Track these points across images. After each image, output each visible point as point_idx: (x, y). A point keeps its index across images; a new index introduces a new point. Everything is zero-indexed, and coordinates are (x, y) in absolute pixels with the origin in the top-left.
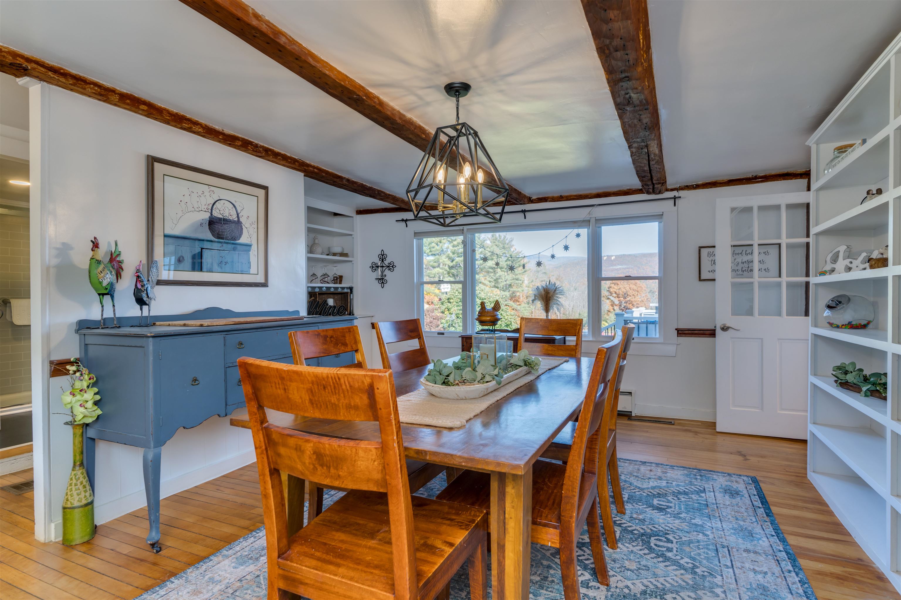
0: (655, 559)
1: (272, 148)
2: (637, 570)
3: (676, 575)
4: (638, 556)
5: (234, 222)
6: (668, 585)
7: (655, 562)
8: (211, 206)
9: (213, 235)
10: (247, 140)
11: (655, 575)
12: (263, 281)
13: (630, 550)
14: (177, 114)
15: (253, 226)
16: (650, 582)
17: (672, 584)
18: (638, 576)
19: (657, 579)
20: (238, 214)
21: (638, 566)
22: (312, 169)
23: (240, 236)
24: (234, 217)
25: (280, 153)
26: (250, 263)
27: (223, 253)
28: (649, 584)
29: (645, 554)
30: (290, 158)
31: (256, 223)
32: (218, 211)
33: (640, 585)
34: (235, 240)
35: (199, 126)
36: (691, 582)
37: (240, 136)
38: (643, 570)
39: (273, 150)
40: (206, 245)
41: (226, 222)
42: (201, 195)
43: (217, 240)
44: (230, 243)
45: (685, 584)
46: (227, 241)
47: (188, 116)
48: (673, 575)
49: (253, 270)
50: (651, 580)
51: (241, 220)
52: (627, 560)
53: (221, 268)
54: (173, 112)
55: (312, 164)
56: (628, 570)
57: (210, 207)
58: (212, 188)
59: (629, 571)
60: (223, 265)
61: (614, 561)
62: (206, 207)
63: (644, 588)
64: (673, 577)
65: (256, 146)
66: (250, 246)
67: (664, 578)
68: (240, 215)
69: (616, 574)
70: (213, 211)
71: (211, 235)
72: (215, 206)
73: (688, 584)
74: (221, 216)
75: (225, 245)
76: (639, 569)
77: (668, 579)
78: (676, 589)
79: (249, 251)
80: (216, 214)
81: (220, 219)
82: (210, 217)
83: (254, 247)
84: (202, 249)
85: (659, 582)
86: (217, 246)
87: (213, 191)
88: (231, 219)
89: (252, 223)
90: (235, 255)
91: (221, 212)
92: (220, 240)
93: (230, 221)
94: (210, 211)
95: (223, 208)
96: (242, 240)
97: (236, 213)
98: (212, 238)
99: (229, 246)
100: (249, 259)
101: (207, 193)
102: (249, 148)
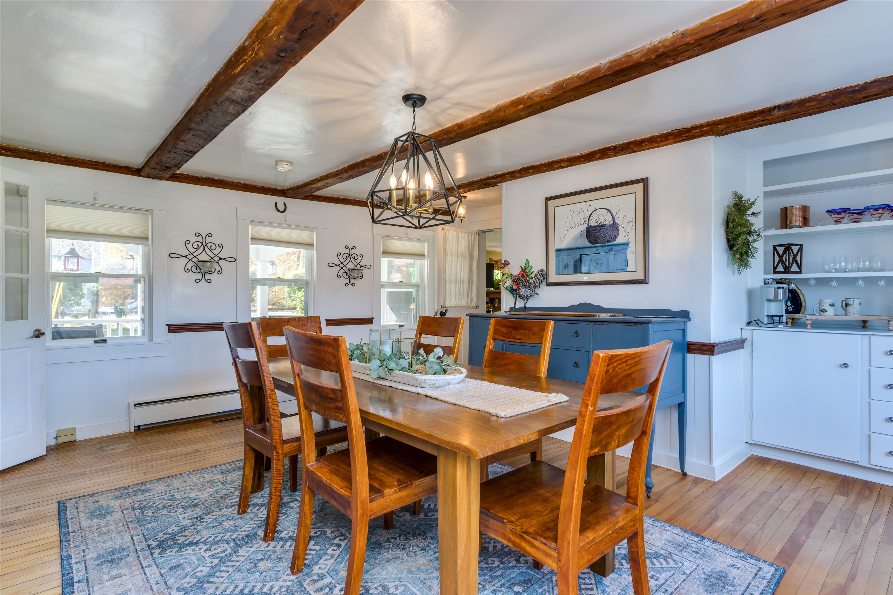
0: (251, 587)
1: (634, 140)
2: (255, 564)
3: (222, 583)
4: (268, 579)
5: (610, 225)
6: (223, 568)
7: (249, 584)
8: (588, 218)
9: (590, 242)
10: (605, 148)
11: (238, 570)
12: (641, 277)
13: (280, 580)
14: (547, 163)
15: (631, 223)
16: (238, 561)
17: (220, 571)
18: (251, 559)
19: (235, 567)
20: (613, 217)
21: (258, 568)
22: (698, 131)
23: (616, 237)
24: (610, 221)
25: (645, 139)
26: (627, 261)
27: (599, 256)
28: (238, 559)
29: (264, 586)
31: (634, 221)
32: (594, 220)
33: (243, 554)
34: (611, 241)
35: (563, 162)
36: (206, 585)
38: (251, 568)
39: (636, 140)
40: (586, 251)
41: (601, 228)
42: (581, 212)
43: (593, 245)
44: (605, 246)
45: (211, 580)
46: (603, 244)
47: (554, 159)
48: (225, 582)
49: (631, 266)
50: (238, 564)
51: (617, 221)
52: (273, 568)
53: (598, 269)
54: (545, 163)
56: (262, 559)
57: (587, 220)
58: (589, 203)
59: (260, 558)
60: (599, 267)
61: (280, 558)
62: (583, 221)
63: (238, 554)
64: (224, 579)
65: (615, 148)
66: (628, 244)
67: (230, 573)
68: (615, 218)
69: (267, 549)
70: (590, 221)
71: (588, 242)
72: (591, 217)
73: (208, 582)
74: (596, 224)
75: (600, 248)
76: (255, 567)
77: (226, 575)
78: (214, 570)
79: (627, 249)
80: (592, 223)
81: (596, 227)
82: (587, 228)
83: (632, 246)
84: (581, 255)
85: (231, 566)
86: (594, 250)
87: (590, 205)
88: (606, 223)
89: (629, 221)
90: (611, 255)
91: (597, 221)
92: (596, 245)
93: (605, 226)
94: (587, 223)
95: (598, 216)
96: (619, 241)
97: (611, 217)
98: (589, 245)
99: (605, 248)
100: (626, 257)
101: (585, 209)
102: (609, 153)
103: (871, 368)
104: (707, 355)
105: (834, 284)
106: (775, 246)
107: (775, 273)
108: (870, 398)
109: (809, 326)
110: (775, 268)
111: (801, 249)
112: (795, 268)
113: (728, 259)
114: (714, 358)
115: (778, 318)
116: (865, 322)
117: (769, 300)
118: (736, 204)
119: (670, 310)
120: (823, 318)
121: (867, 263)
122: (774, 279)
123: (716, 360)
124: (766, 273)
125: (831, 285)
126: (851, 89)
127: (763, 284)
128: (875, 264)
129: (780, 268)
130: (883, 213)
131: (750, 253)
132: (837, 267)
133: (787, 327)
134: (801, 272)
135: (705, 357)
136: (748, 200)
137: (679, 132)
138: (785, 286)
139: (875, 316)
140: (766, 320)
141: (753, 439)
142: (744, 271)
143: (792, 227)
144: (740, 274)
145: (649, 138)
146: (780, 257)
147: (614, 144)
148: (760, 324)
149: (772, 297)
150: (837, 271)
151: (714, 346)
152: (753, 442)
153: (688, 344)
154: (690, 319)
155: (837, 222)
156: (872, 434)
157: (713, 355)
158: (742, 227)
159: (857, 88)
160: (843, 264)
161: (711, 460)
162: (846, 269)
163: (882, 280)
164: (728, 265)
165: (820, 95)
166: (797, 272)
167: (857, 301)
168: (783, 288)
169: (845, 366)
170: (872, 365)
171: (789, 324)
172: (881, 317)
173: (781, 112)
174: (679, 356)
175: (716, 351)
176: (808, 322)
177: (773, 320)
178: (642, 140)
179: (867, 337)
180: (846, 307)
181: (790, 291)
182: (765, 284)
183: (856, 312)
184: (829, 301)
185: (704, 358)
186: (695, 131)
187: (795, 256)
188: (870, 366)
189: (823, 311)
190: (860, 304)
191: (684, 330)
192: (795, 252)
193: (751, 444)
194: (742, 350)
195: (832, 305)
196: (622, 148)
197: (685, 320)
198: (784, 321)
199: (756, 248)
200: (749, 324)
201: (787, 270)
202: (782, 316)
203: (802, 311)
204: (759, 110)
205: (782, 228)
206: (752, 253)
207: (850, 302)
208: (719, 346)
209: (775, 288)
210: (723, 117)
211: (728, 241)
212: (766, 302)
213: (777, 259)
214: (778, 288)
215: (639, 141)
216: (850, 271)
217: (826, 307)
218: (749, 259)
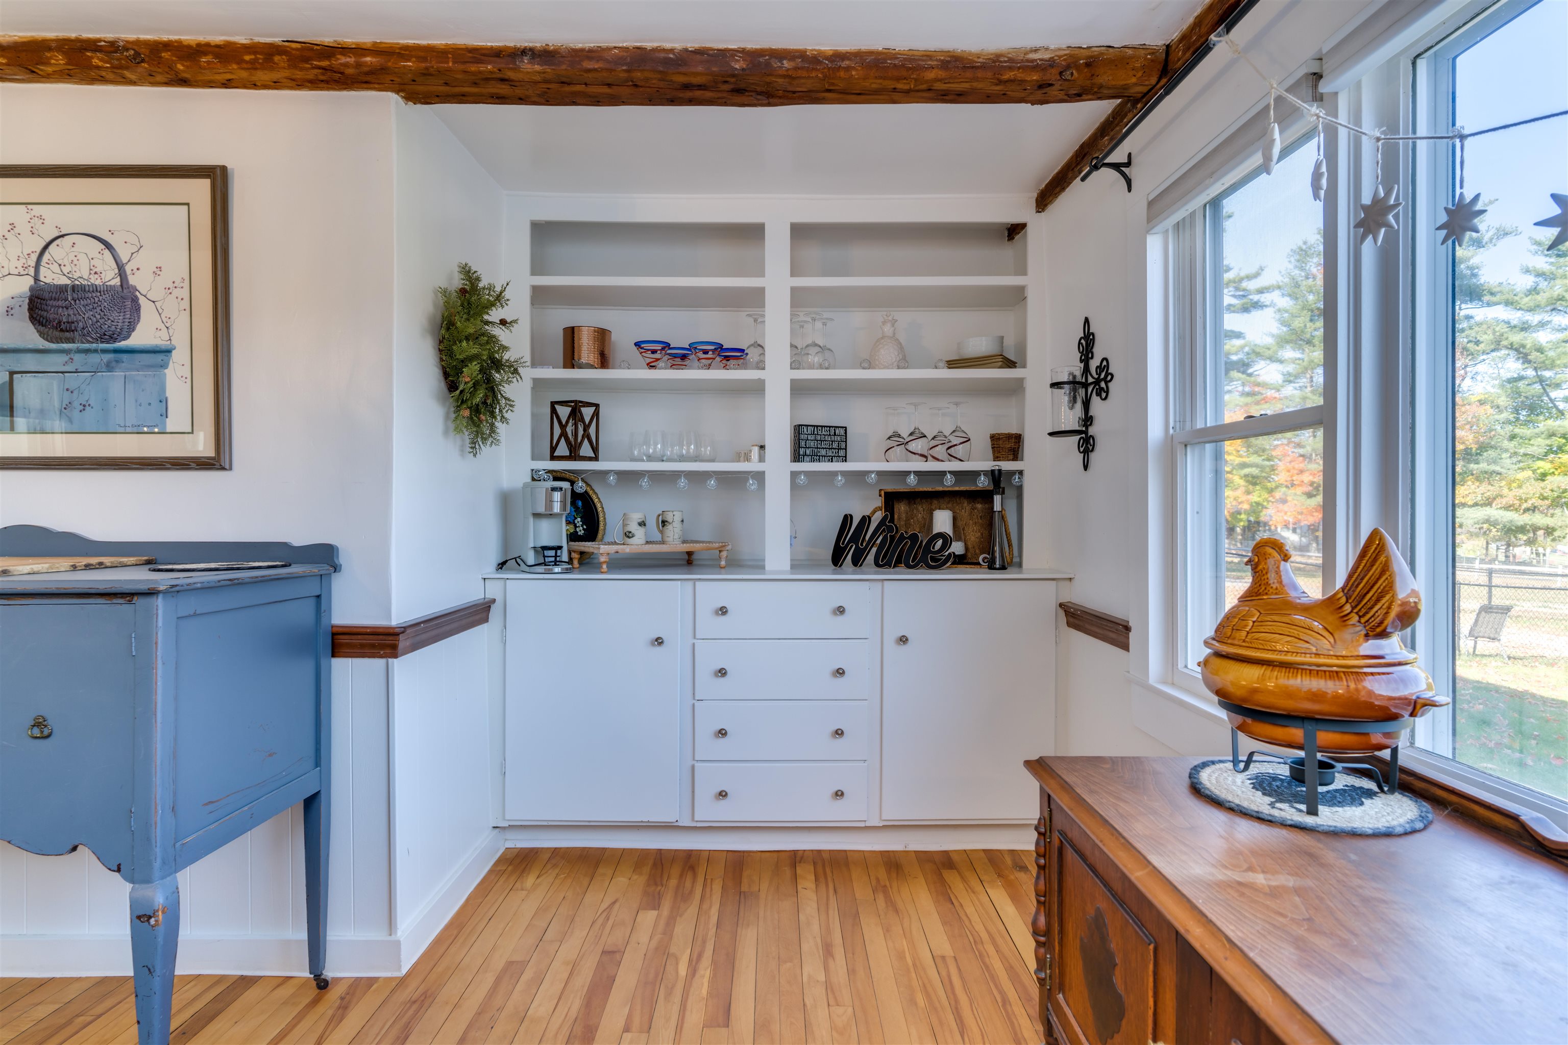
5: (109, 289)
8: (34, 257)
9: (41, 334)
10: (78, 40)
12: (208, 451)
15: (176, 292)
20: (121, 268)
22: (351, 60)
23: (131, 327)
24: (109, 276)
25: (208, 45)
26: (164, 401)
27: (75, 380)
30: (252, 48)
31: (186, 285)
32: (55, 268)
34: (113, 339)
37: (51, 35)
39: (179, 42)
40: (29, 362)
41: (83, 295)
42: (8, 235)
43: (53, 346)
44: (96, 351)
46: (86, 346)
49: (177, 419)
51: (132, 280)
53: (71, 421)
55: (349, 39)
57: (32, 262)
58: (37, 210)
60: (76, 414)
62: (19, 264)
65: (113, 47)
66: (168, 351)
68: (128, 269)
70: (42, 270)
71: (36, 335)
72: (46, 255)
74: (64, 281)
75: (78, 357)
79: (164, 366)
80: (51, 276)
81: (62, 289)
82: (32, 289)
83: (180, 356)
84: (12, 373)
86: (56, 362)
87: (40, 217)
88: (98, 282)
89: (171, 285)
90: (115, 381)
91: (66, 270)
92: (65, 346)
93: (95, 289)
94: (32, 271)
95: (71, 257)
96: (137, 339)
97: (114, 265)
98: (42, 343)
99: (95, 359)
100: (163, 389)
101: (23, 227)
102: (95, 61)
103: (695, 641)
104: (381, 657)
105: (645, 482)
106: (553, 404)
107: (553, 458)
108: (694, 699)
109: (605, 566)
110: (553, 449)
111: (596, 414)
112: (586, 450)
113: (447, 417)
114: (397, 664)
115: (552, 553)
116: (690, 554)
117: (537, 515)
118: (463, 291)
119: (285, 545)
120: (627, 549)
121: (692, 447)
122: (549, 472)
123: (401, 666)
124: (534, 457)
125: (641, 486)
126: (662, 55)
127: (529, 480)
128: (703, 449)
129: (563, 450)
130: (714, 359)
131: (497, 410)
132: (651, 451)
133: (567, 571)
134: (596, 459)
135: (377, 664)
136: (491, 288)
137: (302, 49)
138: (566, 485)
139: (703, 542)
140: (531, 558)
141: (507, 817)
142: (486, 450)
143: (581, 367)
144: (475, 455)
145: (217, 46)
146: (563, 427)
147: (110, 36)
148: (523, 565)
149: (541, 509)
150: (650, 458)
151: (397, 634)
152: (506, 824)
153: (334, 634)
154: (336, 568)
155: (651, 366)
156: (697, 765)
157: (396, 656)
158: (471, 343)
159: (671, 56)
160: (659, 446)
161: (391, 924)
162: (663, 456)
163: (712, 477)
164: (446, 432)
165: (609, 49)
166: (590, 459)
167: (678, 517)
168: (561, 489)
169: (659, 641)
170: (697, 637)
171: (576, 562)
172: (711, 545)
173: (537, 67)
174: (306, 668)
175: (403, 643)
176: (603, 559)
177: (544, 557)
178: (199, 45)
179: (690, 584)
180: (663, 526)
181: (575, 496)
182: (533, 479)
183: (676, 536)
184: (637, 517)
185: (373, 666)
186: (343, 60)
187: (586, 428)
188: (695, 637)
189: (629, 535)
190: (682, 521)
191: (319, 597)
192: (587, 420)
193: (504, 828)
194: (485, 625)
195: (642, 524)
196: (137, 54)
197: (324, 568)
198: (565, 557)
199: (509, 400)
200: (502, 565)
201: (574, 455)
202: (560, 548)
203: (600, 536)
204: (492, 47)
205: (565, 367)
206: (500, 411)
207: (669, 517)
208: (408, 631)
209: (547, 489)
210: (411, 42)
211: (446, 375)
212: (531, 519)
213: (557, 431)
214: (554, 489)
215: (189, 47)
216: (670, 460)
217: (633, 527)
218: (496, 423)
